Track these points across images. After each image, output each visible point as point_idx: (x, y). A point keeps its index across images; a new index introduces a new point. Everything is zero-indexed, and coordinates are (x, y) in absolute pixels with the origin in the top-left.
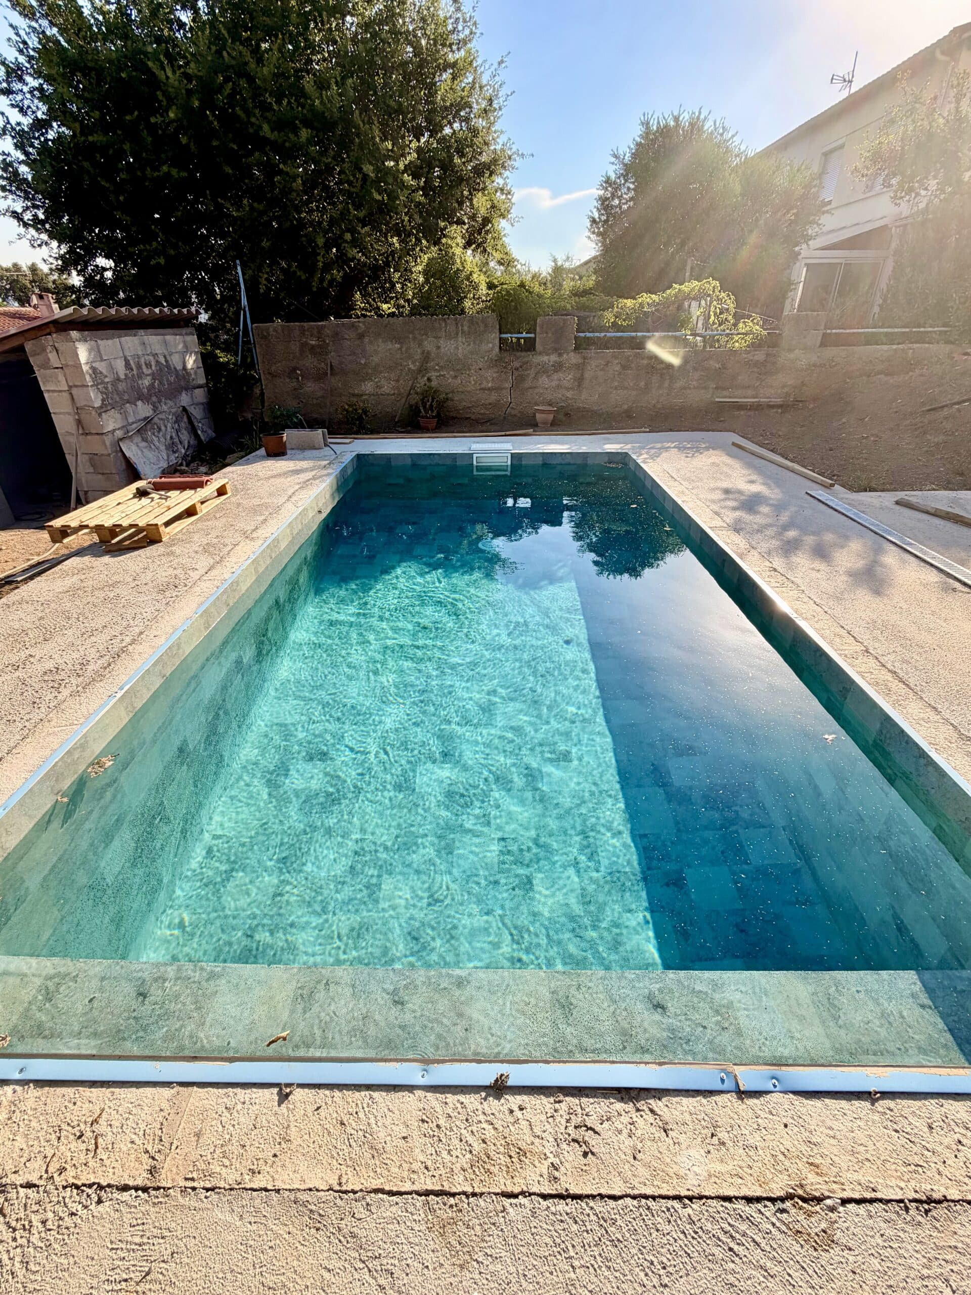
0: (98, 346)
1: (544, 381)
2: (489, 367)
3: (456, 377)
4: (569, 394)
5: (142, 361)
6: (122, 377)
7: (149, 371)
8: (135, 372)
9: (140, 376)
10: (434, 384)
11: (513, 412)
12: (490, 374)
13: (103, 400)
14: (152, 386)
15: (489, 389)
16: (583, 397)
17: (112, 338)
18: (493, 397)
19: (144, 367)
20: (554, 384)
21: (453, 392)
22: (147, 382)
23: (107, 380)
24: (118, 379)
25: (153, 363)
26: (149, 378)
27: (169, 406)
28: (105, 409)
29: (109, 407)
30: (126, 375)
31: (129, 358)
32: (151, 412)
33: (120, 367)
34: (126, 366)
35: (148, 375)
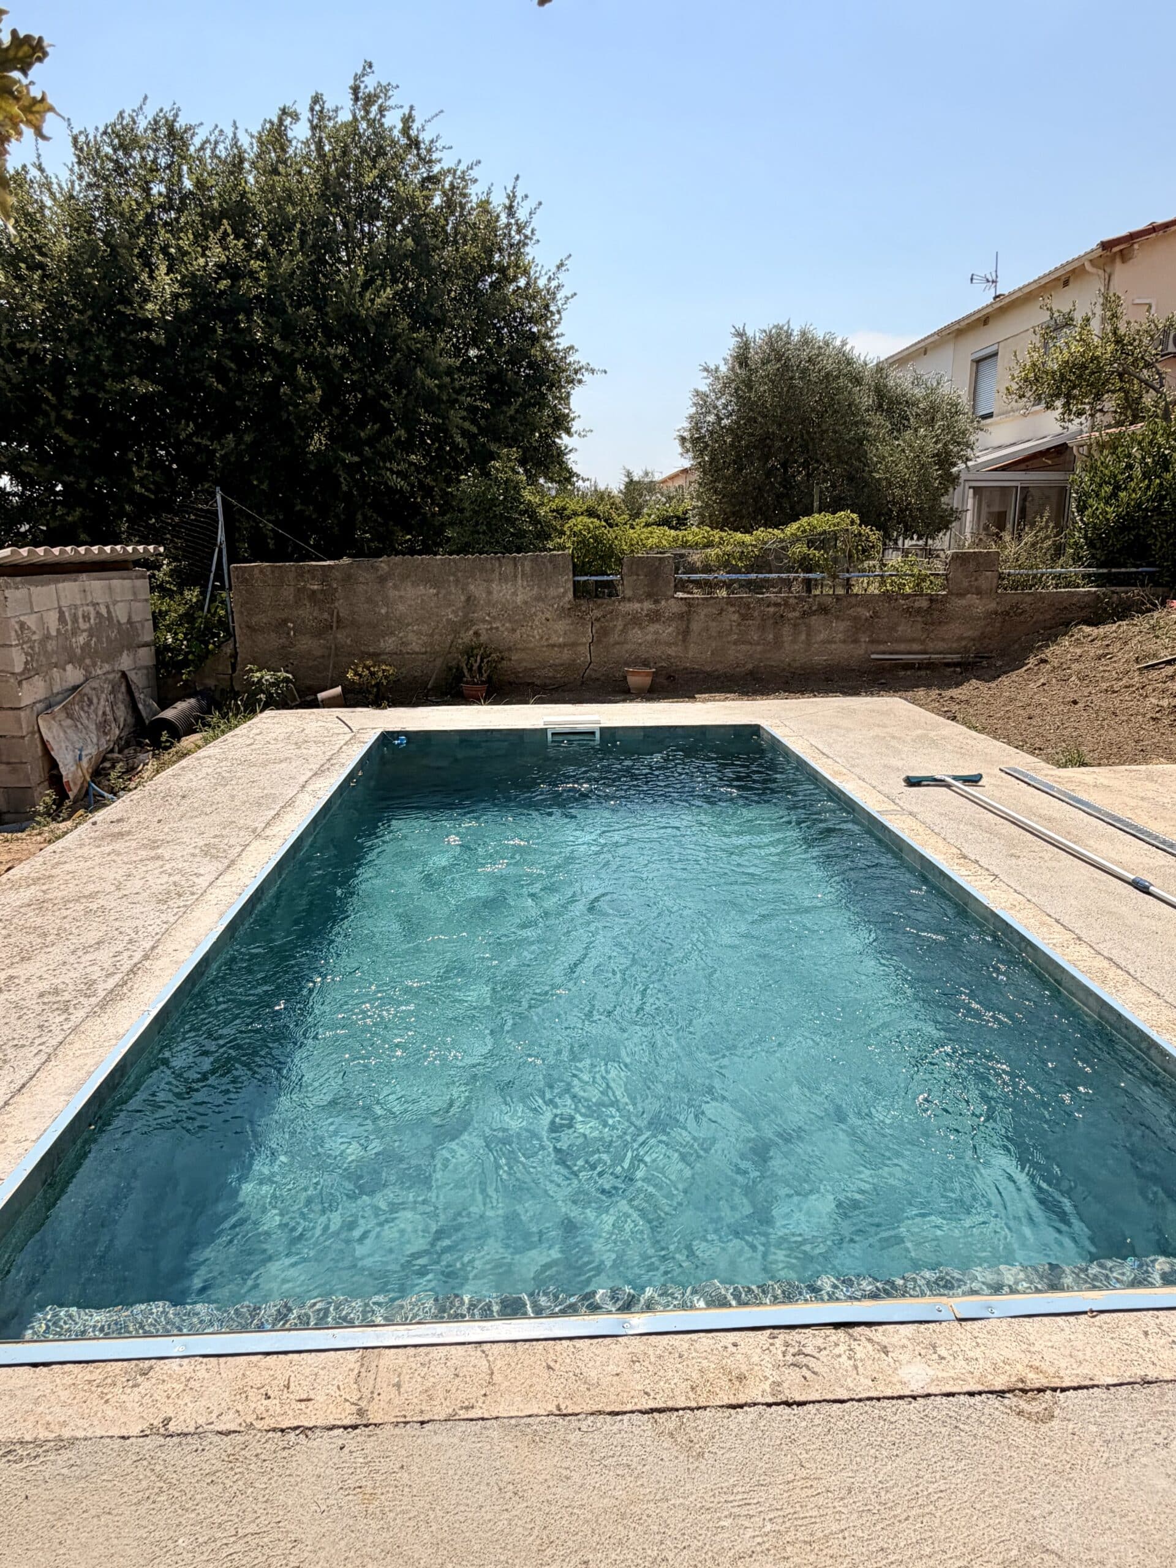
0: (30, 595)
1: (636, 635)
2: (560, 618)
3: (514, 630)
4: (672, 651)
5: (80, 614)
6: (54, 633)
7: (87, 626)
8: (69, 627)
9: (75, 632)
10: (483, 638)
11: (594, 676)
12: (561, 626)
13: (26, 663)
14: (87, 644)
15: (560, 646)
16: (690, 654)
17: (47, 583)
18: (566, 655)
19: (81, 620)
20: (649, 637)
21: (510, 649)
22: (82, 639)
23: (35, 637)
24: (47, 637)
25: (92, 616)
26: (85, 634)
27: (105, 670)
28: (27, 676)
29: (32, 673)
30: (58, 630)
31: (64, 609)
32: (82, 679)
33: (52, 620)
34: (59, 619)
35: (85, 631)
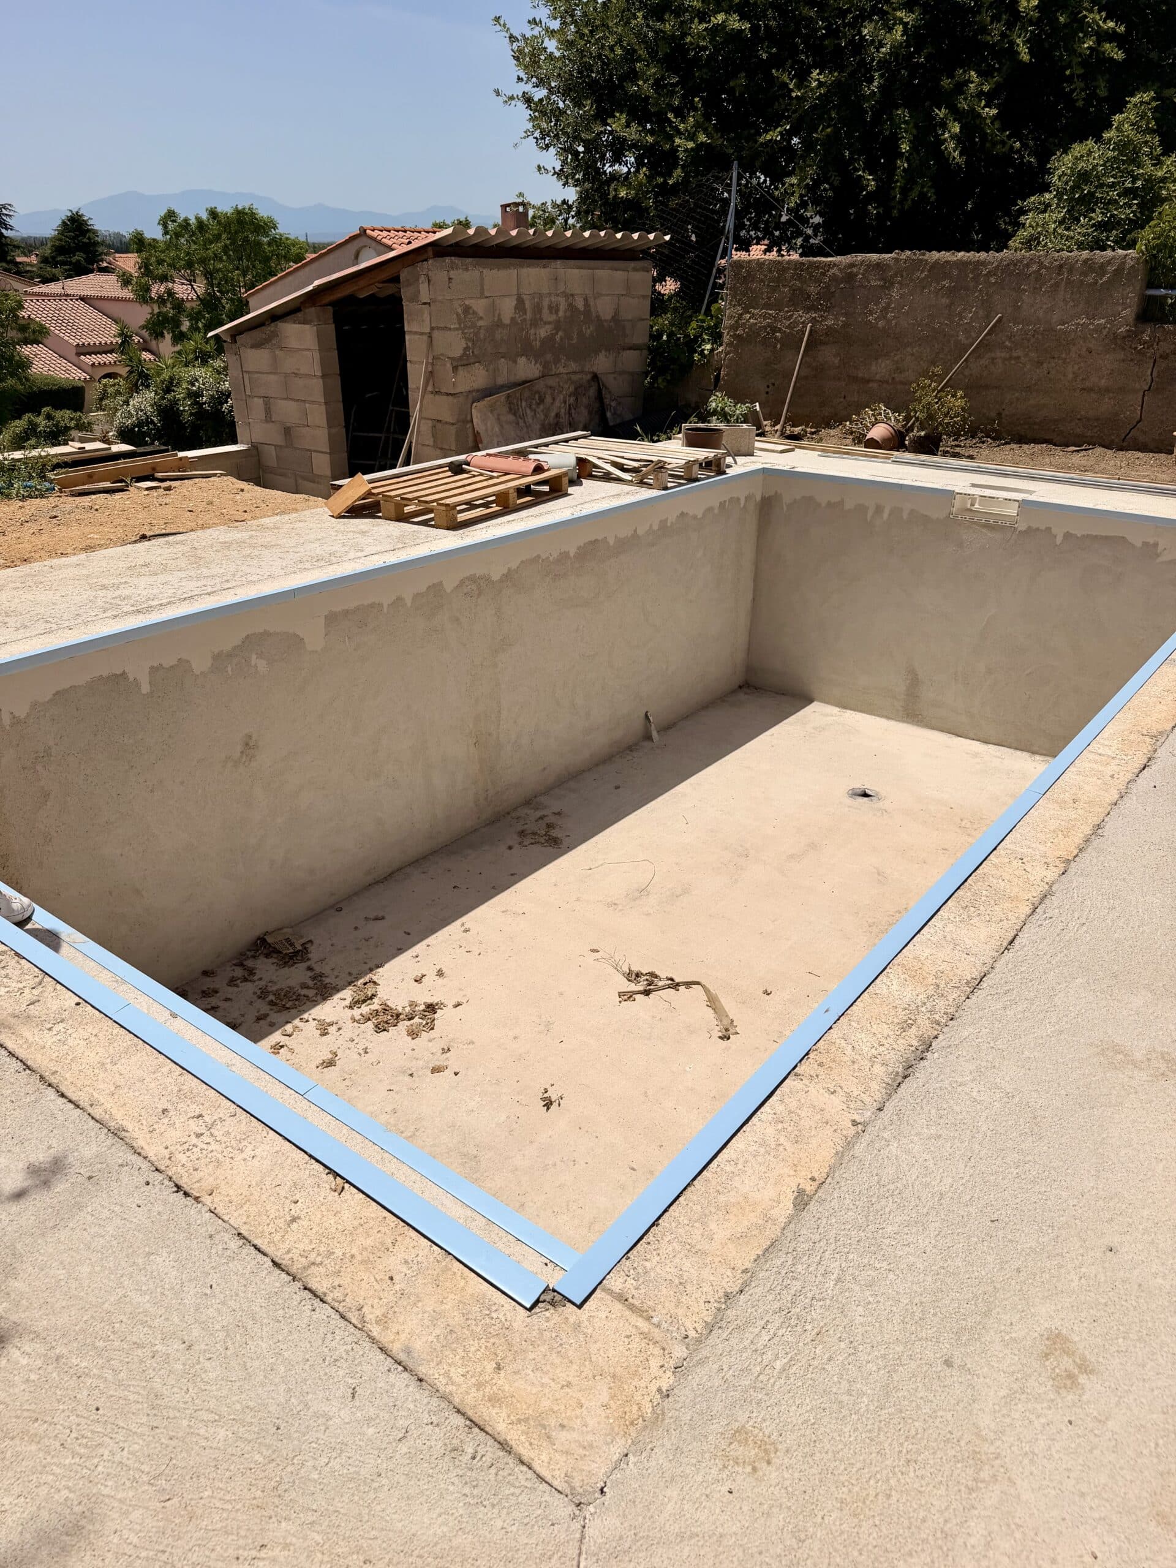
0: (482, 279)
2: (1108, 350)
5: (546, 302)
6: (507, 321)
7: (553, 318)
8: (529, 316)
9: (536, 322)
12: (1108, 362)
13: (466, 349)
14: (551, 338)
15: (1100, 391)
17: (506, 267)
19: (546, 310)
21: (1028, 389)
22: (543, 332)
23: (480, 323)
24: (499, 324)
25: (562, 308)
26: (549, 327)
27: (570, 370)
28: (465, 362)
29: (472, 360)
30: (512, 319)
31: (525, 297)
32: (537, 374)
33: (507, 308)
34: (516, 308)
35: (549, 323)
